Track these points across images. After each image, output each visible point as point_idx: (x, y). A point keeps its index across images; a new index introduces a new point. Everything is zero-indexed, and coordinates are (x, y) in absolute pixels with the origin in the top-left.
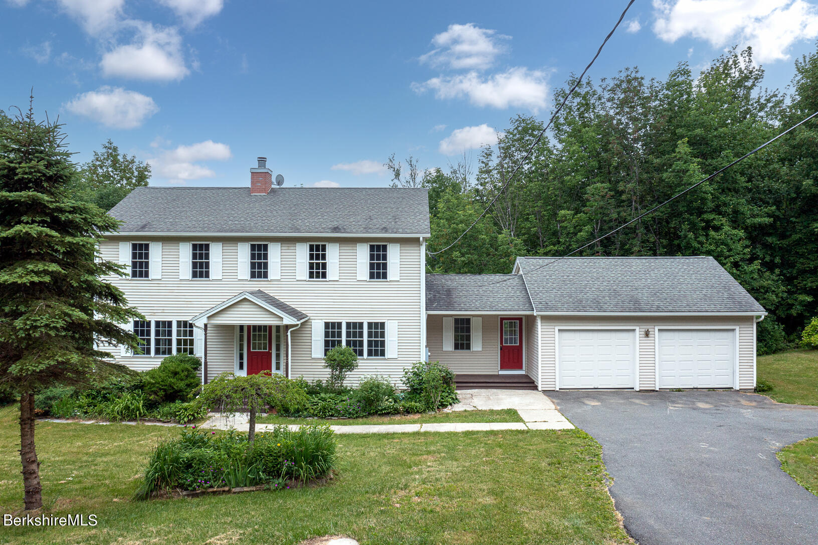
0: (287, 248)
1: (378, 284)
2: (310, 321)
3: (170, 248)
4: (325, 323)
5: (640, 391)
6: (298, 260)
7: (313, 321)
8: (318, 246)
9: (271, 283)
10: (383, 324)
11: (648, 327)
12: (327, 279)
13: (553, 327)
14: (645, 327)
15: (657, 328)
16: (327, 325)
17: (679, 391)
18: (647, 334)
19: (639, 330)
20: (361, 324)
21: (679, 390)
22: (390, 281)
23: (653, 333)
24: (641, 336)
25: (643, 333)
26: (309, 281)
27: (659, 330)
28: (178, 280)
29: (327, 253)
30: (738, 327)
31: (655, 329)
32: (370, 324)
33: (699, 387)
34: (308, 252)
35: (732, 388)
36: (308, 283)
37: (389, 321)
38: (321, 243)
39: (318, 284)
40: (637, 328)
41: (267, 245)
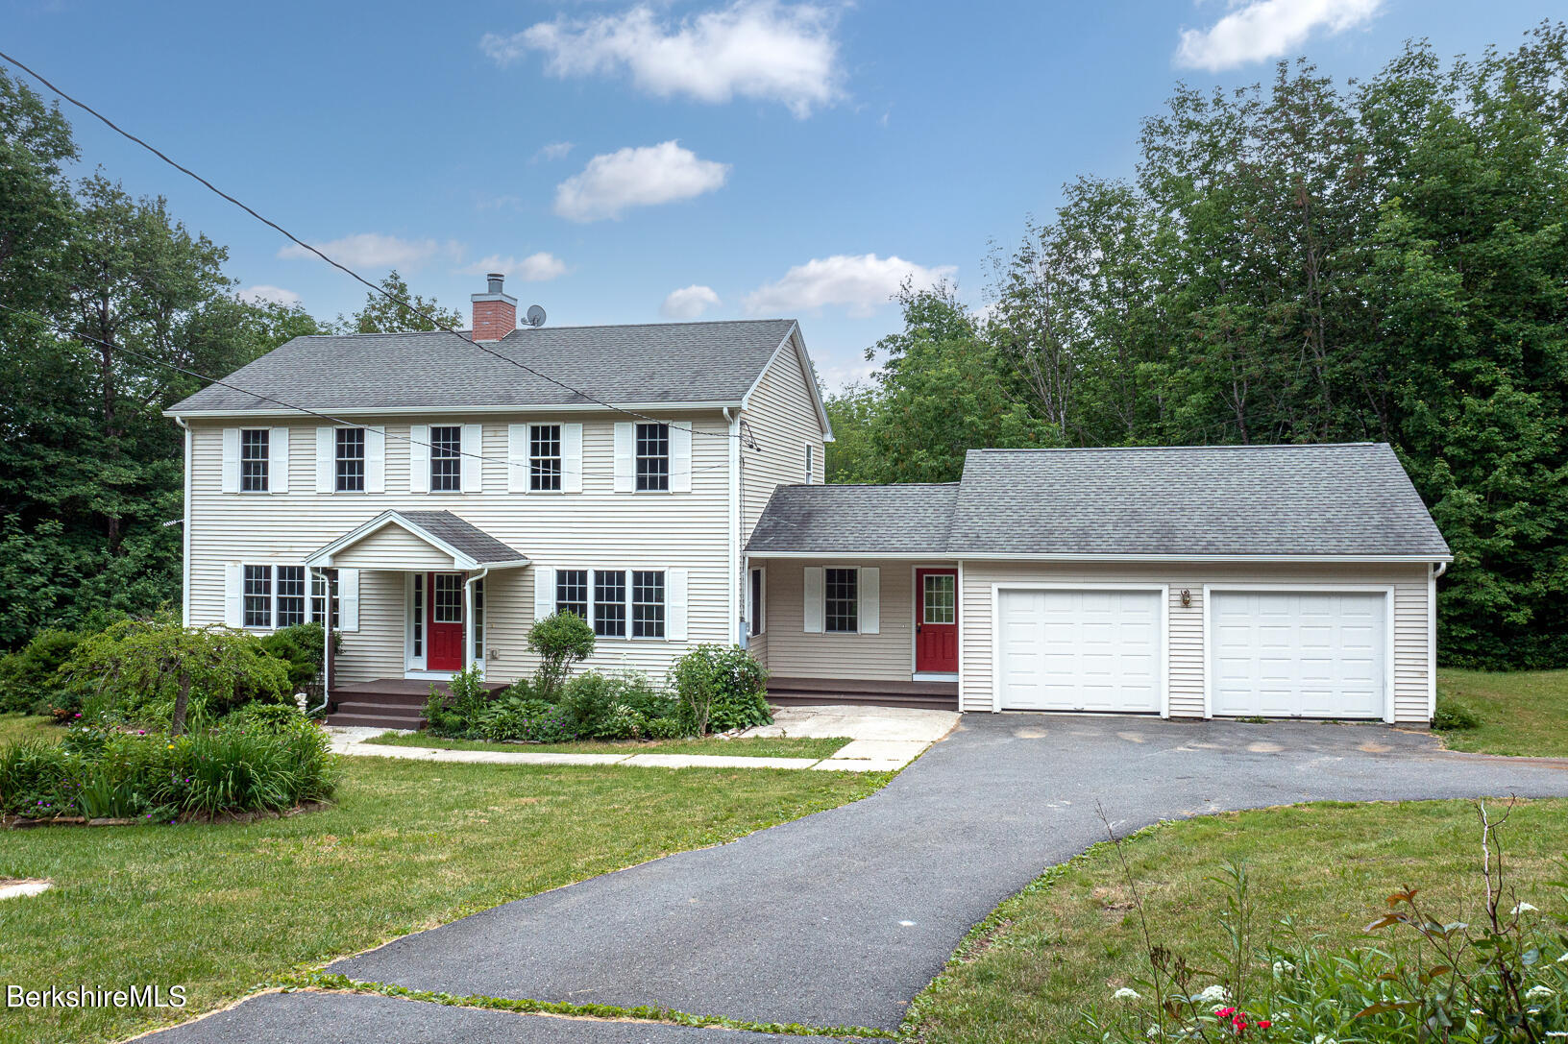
0: (493, 434)
1: (652, 499)
2: (531, 568)
3: (302, 437)
4: (558, 571)
5: (1171, 719)
6: (512, 457)
7: (537, 568)
8: (545, 429)
9: (466, 498)
10: (660, 575)
11: (1188, 586)
12: (562, 491)
13: (987, 584)
14: (1181, 585)
15: (1207, 589)
16: (561, 575)
17: (1256, 722)
18: (1186, 601)
19: (1169, 591)
20: (621, 575)
21: (1258, 720)
22: (674, 494)
23: (1199, 598)
24: (1173, 604)
25: (1179, 598)
26: (530, 494)
27: (1213, 593)
28: (314, 493)
29: (561, 441)
30: (1392, 588)
31: (1203, 591)
32: (637, 575)
33: (1304, 714)
34: (529, 441)
35: (1381, 720)
36: (528, 497)
37: (673, 570)
38: (551, 424)
39: (545, 499)
40: (1165, 589)
41: (459, 428)
